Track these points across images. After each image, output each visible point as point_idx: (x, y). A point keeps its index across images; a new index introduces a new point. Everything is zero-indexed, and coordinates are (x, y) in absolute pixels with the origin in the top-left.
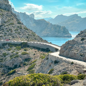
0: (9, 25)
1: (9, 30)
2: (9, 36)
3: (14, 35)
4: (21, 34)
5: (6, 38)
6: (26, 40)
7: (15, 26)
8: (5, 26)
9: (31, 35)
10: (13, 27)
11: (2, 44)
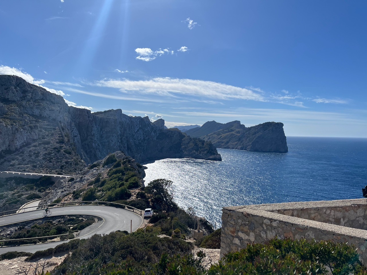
0: (40, 144)
1: (34, 153)
2: (27, 164)
3: (39, 163)
4: (52, 160)
5: (18, 168)
6: (56, 171)
7: (49, 147)
8: (29, 147)
9: (71, 164)
10: (44, 148)
11: (6, 178)
